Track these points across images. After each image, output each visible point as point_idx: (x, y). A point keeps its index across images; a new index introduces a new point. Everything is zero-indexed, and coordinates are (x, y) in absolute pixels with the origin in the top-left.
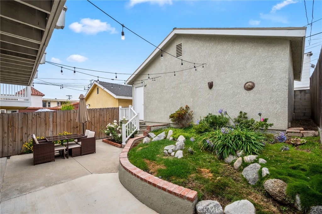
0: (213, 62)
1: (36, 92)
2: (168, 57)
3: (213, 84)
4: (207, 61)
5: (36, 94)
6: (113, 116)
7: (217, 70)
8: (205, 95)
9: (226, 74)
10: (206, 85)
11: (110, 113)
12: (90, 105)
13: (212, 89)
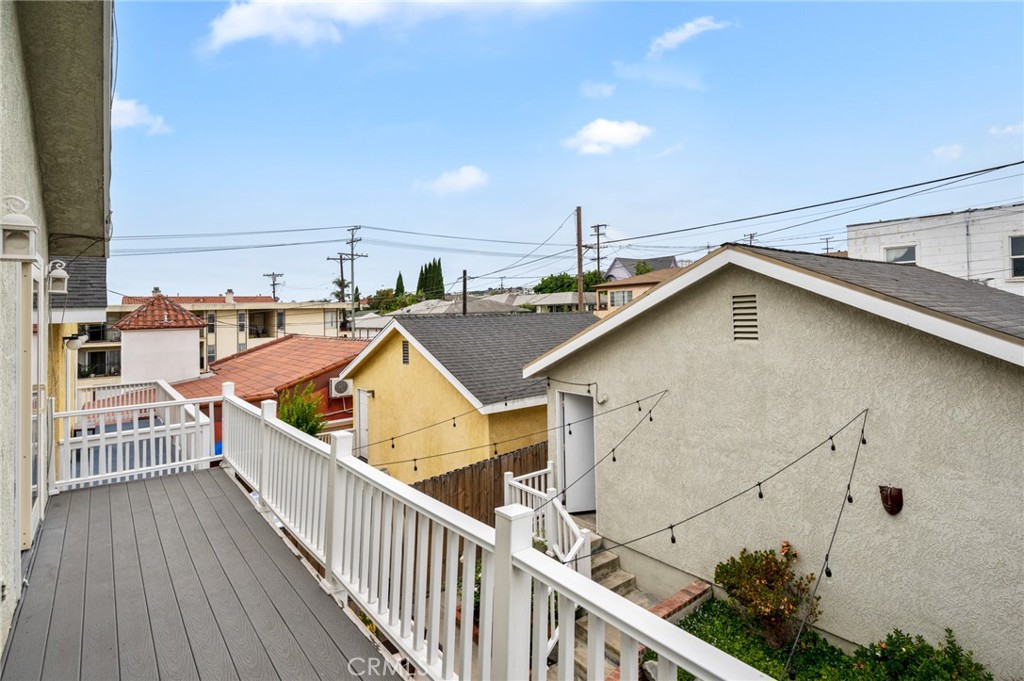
0: (901, 412)
1: (180, 317)
2: (699, 329)
3: (904, 498)
4: (873, 400)
5: (181, 323)
6: (479, 495)
7: (918, 449)
8: (868, 531)
9: (962, 478)
10: (869, 492)
11: (468, 488)
12: (373, 392)
13: (899, 516)
